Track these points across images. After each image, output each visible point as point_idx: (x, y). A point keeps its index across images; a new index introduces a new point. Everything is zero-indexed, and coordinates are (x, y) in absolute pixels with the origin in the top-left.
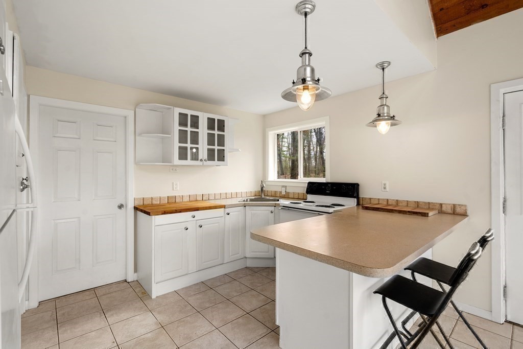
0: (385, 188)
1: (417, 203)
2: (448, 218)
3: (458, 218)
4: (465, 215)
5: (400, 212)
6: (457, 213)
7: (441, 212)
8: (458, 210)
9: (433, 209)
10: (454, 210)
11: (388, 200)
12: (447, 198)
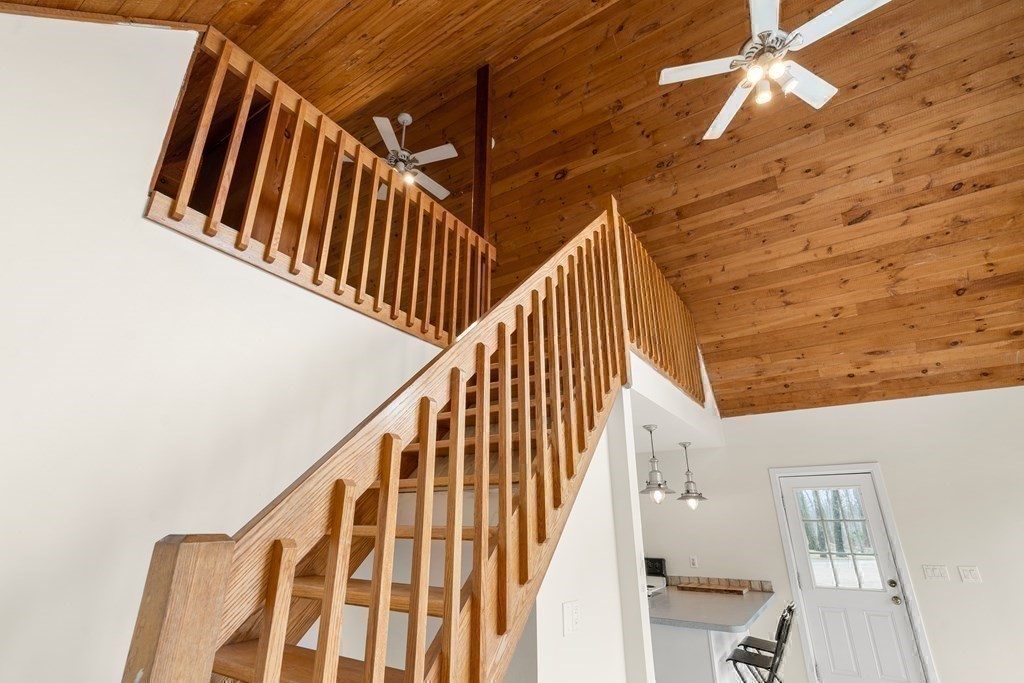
0: (694, 564)
1: (728, 580)
2: (758, 596)
3: (766, 595)
4: (771, 592)
5: (718, 591)
6: (765, 590)
7: (752, 590)
8: (766, 587)
9: (744, 587)
10: (762, 587)
11: (698, 578)
12: (754, 574)
